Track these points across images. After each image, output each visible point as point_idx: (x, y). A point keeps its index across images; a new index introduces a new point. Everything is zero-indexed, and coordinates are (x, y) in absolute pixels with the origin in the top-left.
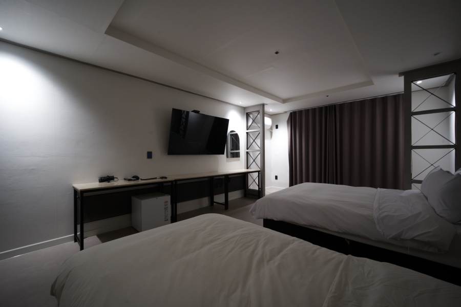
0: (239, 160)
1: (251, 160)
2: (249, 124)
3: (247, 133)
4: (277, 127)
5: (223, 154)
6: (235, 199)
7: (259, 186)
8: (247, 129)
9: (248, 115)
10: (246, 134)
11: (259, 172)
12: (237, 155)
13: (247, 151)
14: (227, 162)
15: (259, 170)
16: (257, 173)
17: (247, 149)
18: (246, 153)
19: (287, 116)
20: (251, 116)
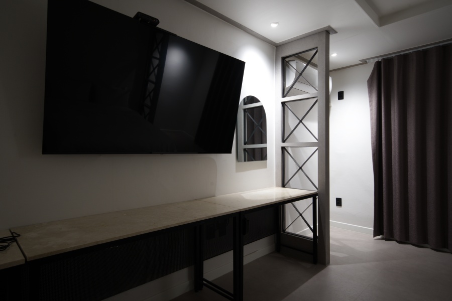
0: (265, 166)
1: (291, 167)
2: (289, 84)
3: (283, 104)
4: (341, 96)
5: (230, 152)
6: (257, 260)
7: (314, 231)
8: (284, 96)
9: (285, 64)
10: (280, 107)
11: (313, 196)
12: (261, 155)
13: (284, 145)
14: (237, 171)
15: (313, 190)
16: (311, 200)
17: (284, 141)
18: (280, 150)
19: (368, 70)
20: (293, 64)
